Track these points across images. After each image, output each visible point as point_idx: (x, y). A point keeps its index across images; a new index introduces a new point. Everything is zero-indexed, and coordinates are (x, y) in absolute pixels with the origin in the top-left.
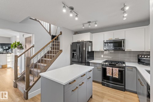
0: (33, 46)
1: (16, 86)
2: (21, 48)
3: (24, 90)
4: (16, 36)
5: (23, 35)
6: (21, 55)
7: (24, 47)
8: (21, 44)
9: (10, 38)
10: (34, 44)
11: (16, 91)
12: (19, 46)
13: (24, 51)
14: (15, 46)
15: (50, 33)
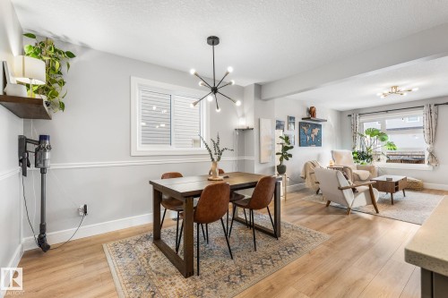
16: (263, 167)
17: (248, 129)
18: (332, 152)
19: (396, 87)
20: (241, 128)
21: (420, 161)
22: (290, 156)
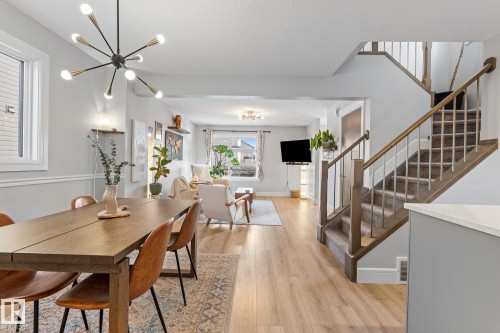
0: (366, 137)
1: (323, 240)
2: (332, 147)
3: (347, 252)
4: (318, 120)
5: (337, 112)
6: (335, 162)
7: (339, 144)
8: (331, 137)
9: (305, 128)
10: (368, 128)
11: (324, 251)
12: (328, 141)
13: (337, 153)
14: (320, 144)
15: (425, 84)
16: (134, 187)
17: (114, 132)
18: (192, 167)
19: (251, 112)
20: (101, 129)
21: (252, 174)
22: (168, 171)
